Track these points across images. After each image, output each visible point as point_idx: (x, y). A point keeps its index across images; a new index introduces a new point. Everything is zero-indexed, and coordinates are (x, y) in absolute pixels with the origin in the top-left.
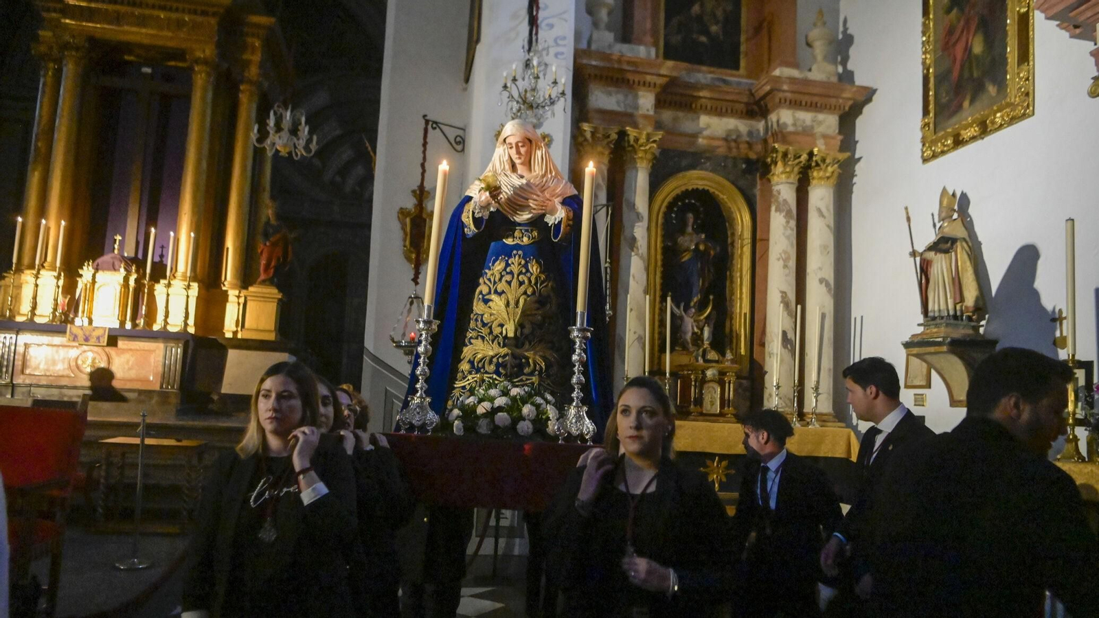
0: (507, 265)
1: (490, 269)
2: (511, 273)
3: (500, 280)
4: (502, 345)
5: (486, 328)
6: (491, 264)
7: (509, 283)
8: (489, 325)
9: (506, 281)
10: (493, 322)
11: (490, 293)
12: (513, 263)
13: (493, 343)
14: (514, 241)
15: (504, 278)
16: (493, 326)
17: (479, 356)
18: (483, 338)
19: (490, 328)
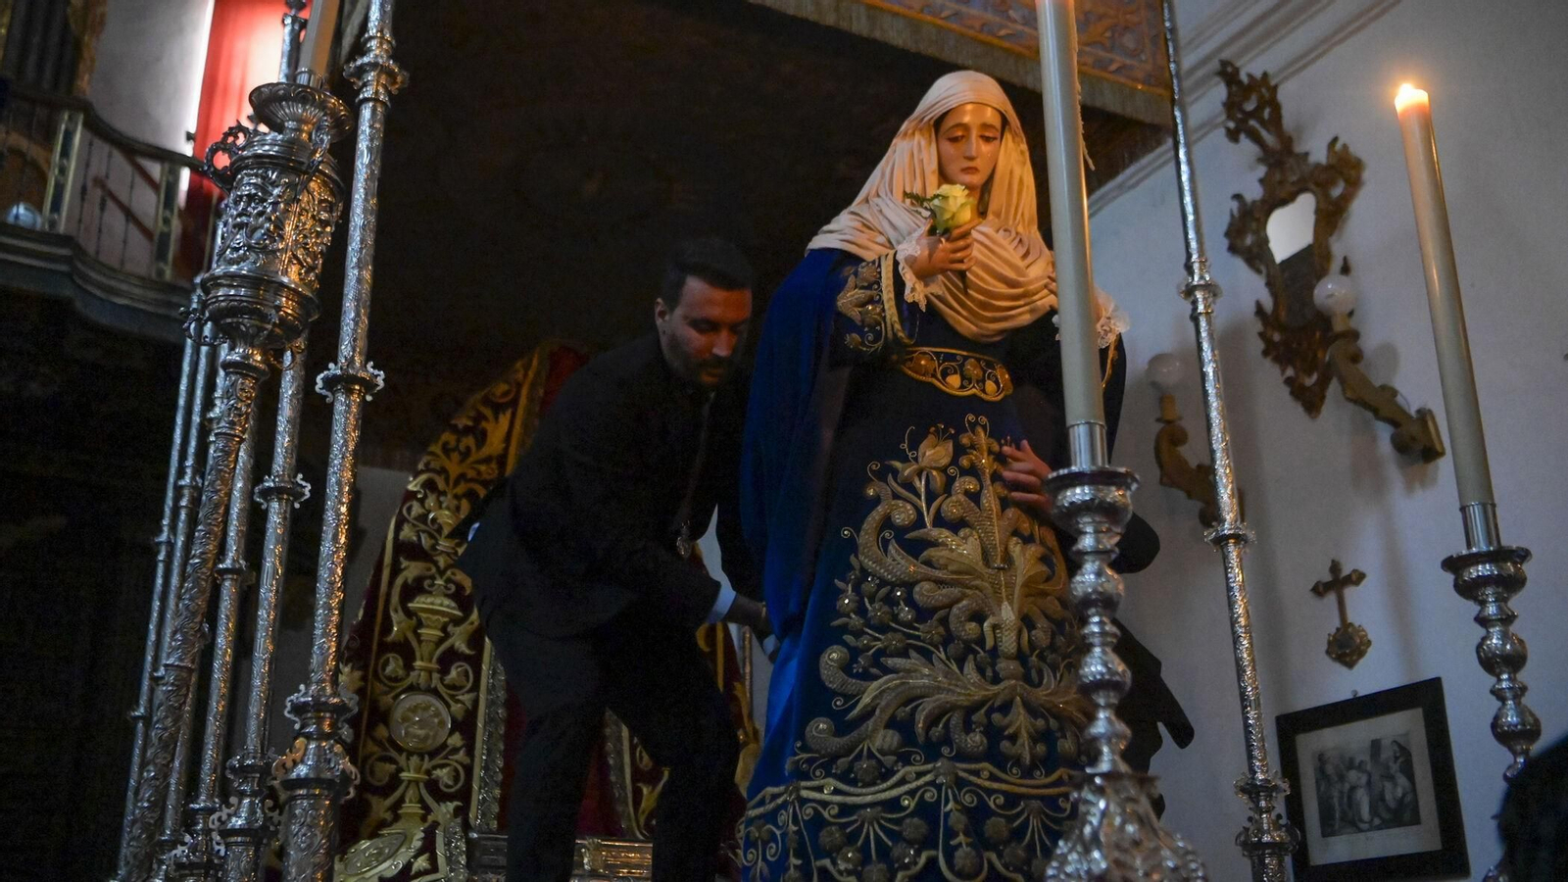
0: (959, 451)
1: (905, 460)
2: (973, 471)
3: (948, 490)
4: (989, 673)
5: (933, 621)
6: (905, 446)
7: (974, 497)
8: (941, 613)
9: (967, 493)
10: (950, 606)
11: (919, 523)
12: (973, 447)
13: (961, 669)
14: (962, 387)
15: (957, 484)
16: (952, 619)
17: (927, 706)
18: (927, 655)
19: (944, 622)
